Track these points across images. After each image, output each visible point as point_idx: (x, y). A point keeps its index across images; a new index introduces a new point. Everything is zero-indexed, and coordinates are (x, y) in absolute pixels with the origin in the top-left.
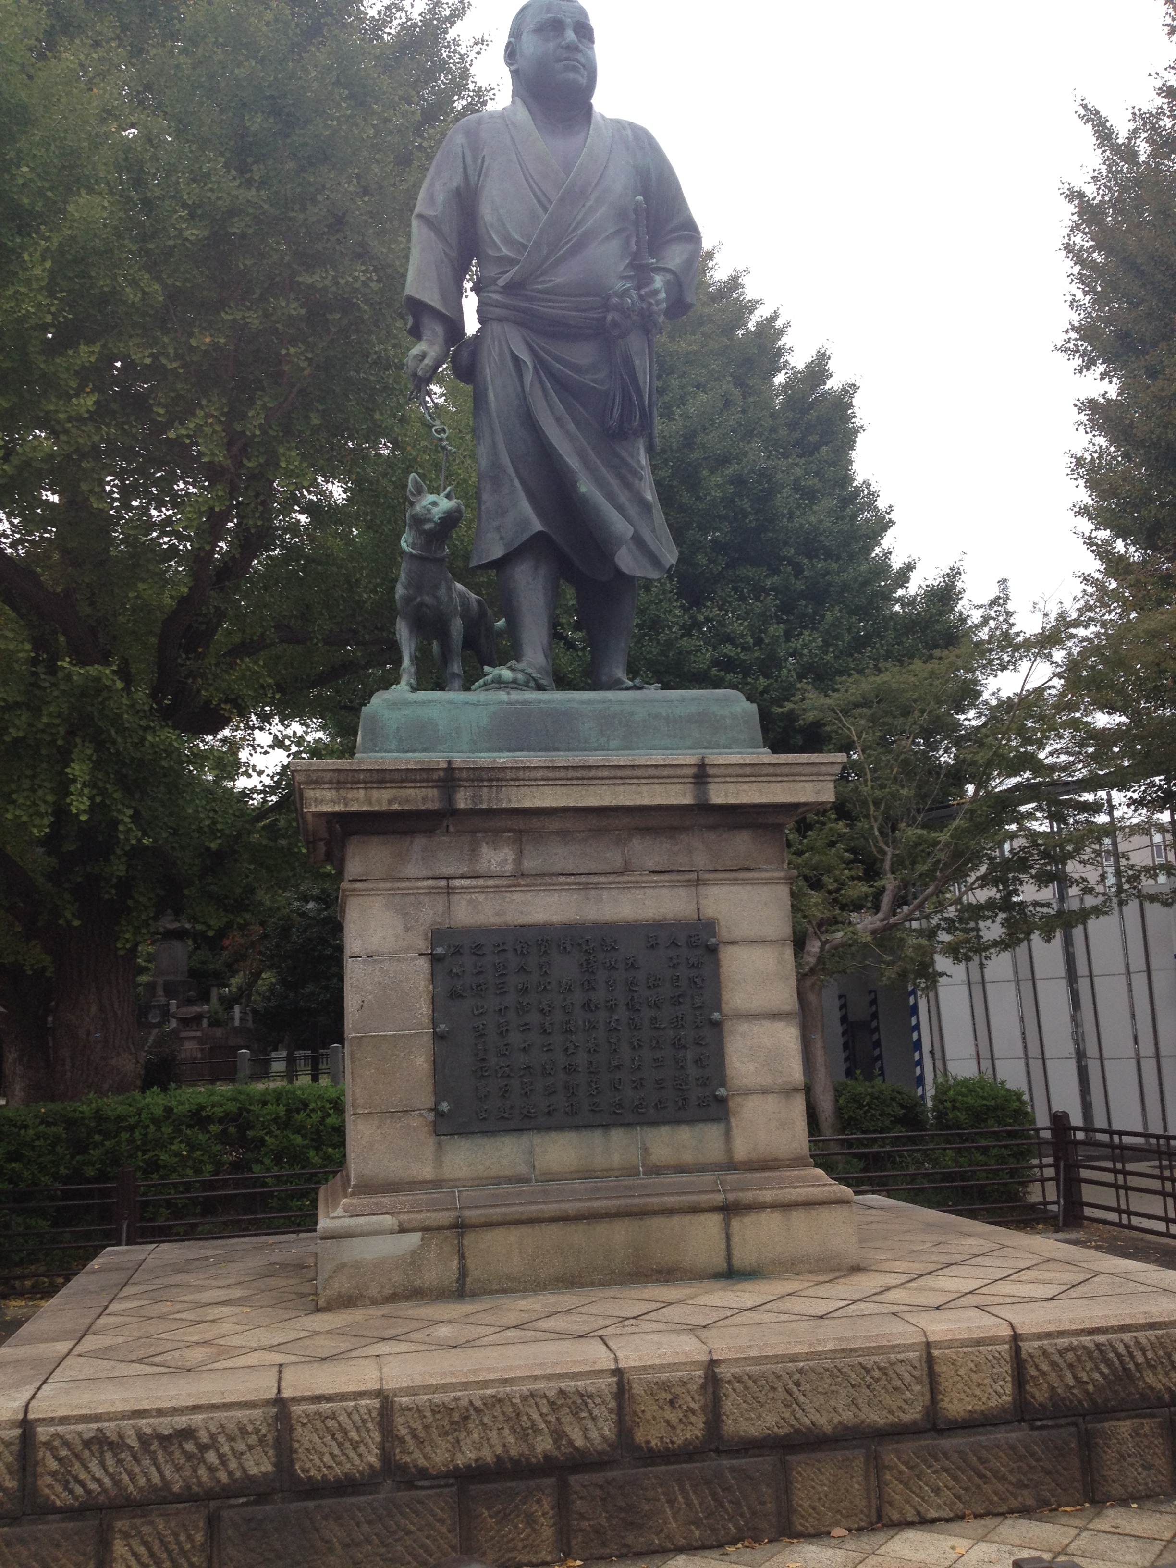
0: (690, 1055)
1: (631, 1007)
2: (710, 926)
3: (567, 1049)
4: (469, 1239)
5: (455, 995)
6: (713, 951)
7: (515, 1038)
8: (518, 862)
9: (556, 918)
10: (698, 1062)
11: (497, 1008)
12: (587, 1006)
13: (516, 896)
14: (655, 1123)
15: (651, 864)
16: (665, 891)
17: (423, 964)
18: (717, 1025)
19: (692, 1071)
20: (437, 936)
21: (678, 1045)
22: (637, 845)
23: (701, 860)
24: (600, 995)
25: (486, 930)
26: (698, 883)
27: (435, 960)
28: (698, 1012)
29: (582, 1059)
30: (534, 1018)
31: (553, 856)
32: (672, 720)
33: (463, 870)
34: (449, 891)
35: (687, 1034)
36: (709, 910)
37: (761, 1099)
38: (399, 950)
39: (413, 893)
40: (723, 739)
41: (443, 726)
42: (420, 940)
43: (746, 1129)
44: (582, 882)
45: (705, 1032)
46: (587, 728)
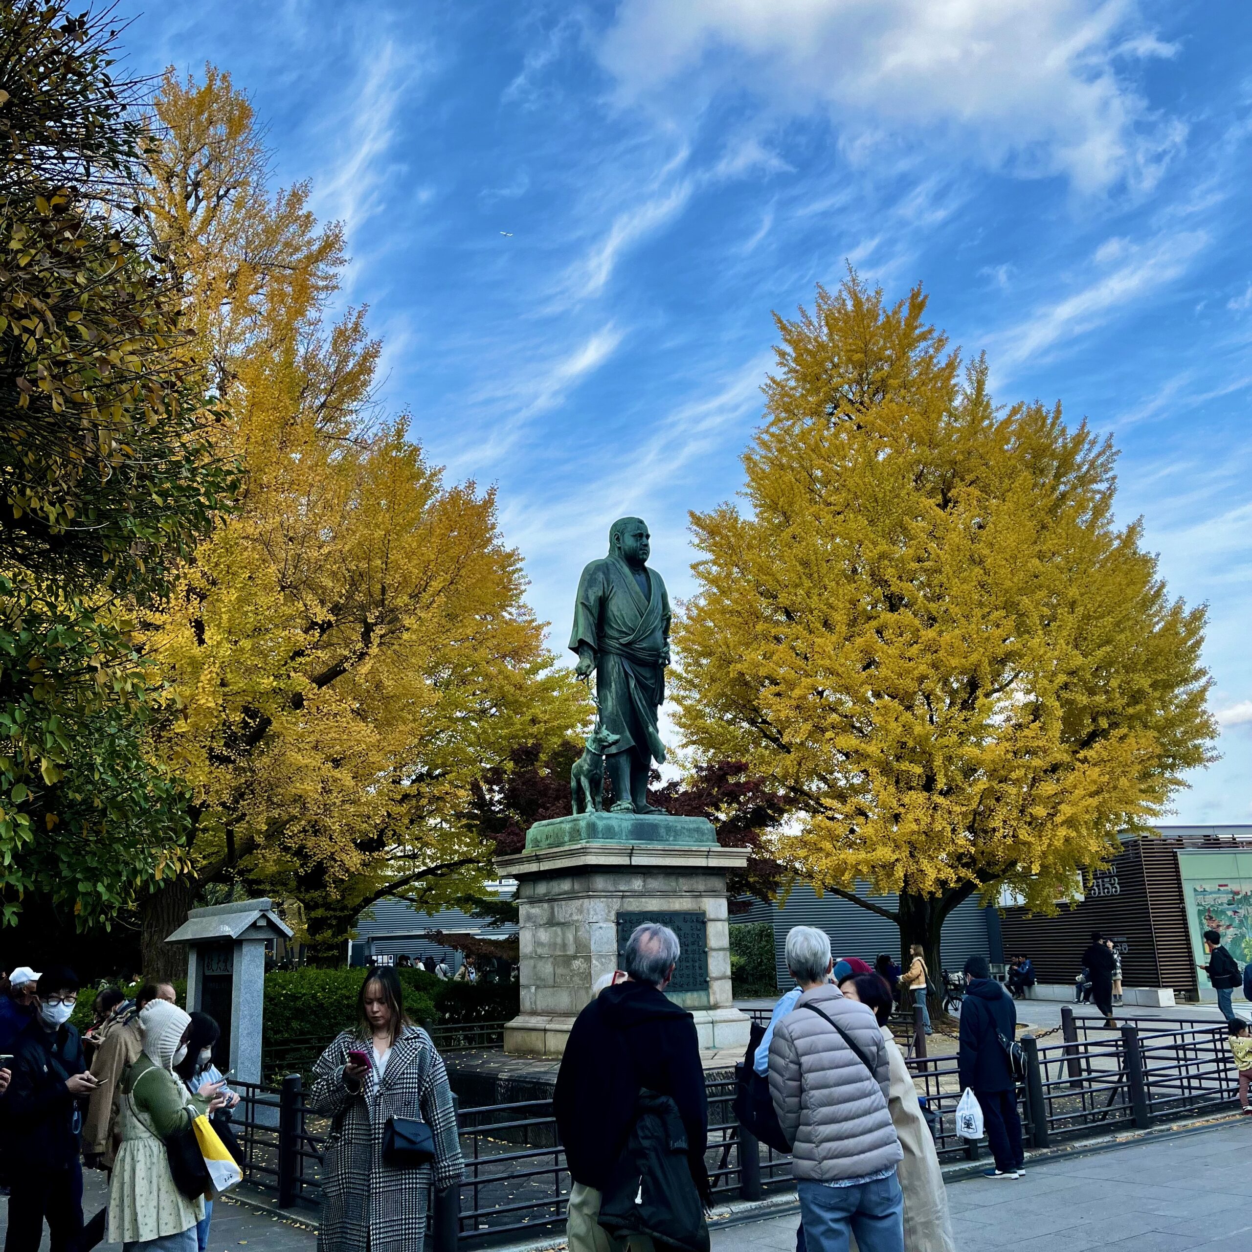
0: (697, 964)
2: (704, 914)
6: (704, 923)
8: (644, 886)
9: (655, 909)
10: (700, 968)
13: (643, 900)
14: (687, 991)
15: (685, 888)
16: (690, 899)
17: (614, 926)
18: (706, 953)
19: (698, 971)
20: (619, 915)
21: (694, 961)
22: (681, 881)
23: (701, 887)
25: (634, 914)
26: (700, 896)
27: (618, 924)
28: (700, 948)
31: (655, 884)
32: (689, 830)
33: (626, 889)
34: (623, 897)
35: (697, 956)
36: (703, 908)
37: (719, 982)
38: (606, 920)
39: (611, 897)
40: (705, 838)
41: (616, 829)
42: (613, 917)
43: (714, 994)
44: (664, 894)
45: (703, 955)
46: (662, 831)
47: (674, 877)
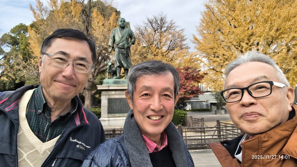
1: (124, 104)
4: (110, 121)
5: (109, 103)
7: (114, 107)
9: (118, 97)
11: (113, 104)
12: (120, 104)
13: (115, 96)
21: (127, 107)
24: (121, 103)
25: (112, 98)
27: (108, 100)
29: (119, 108)
31: (117, 92)
34: (109, 95)
38: (105, 100)
39: (107, 95)
42: (107, 99)
44: (119, 94)
46: (121, 82)
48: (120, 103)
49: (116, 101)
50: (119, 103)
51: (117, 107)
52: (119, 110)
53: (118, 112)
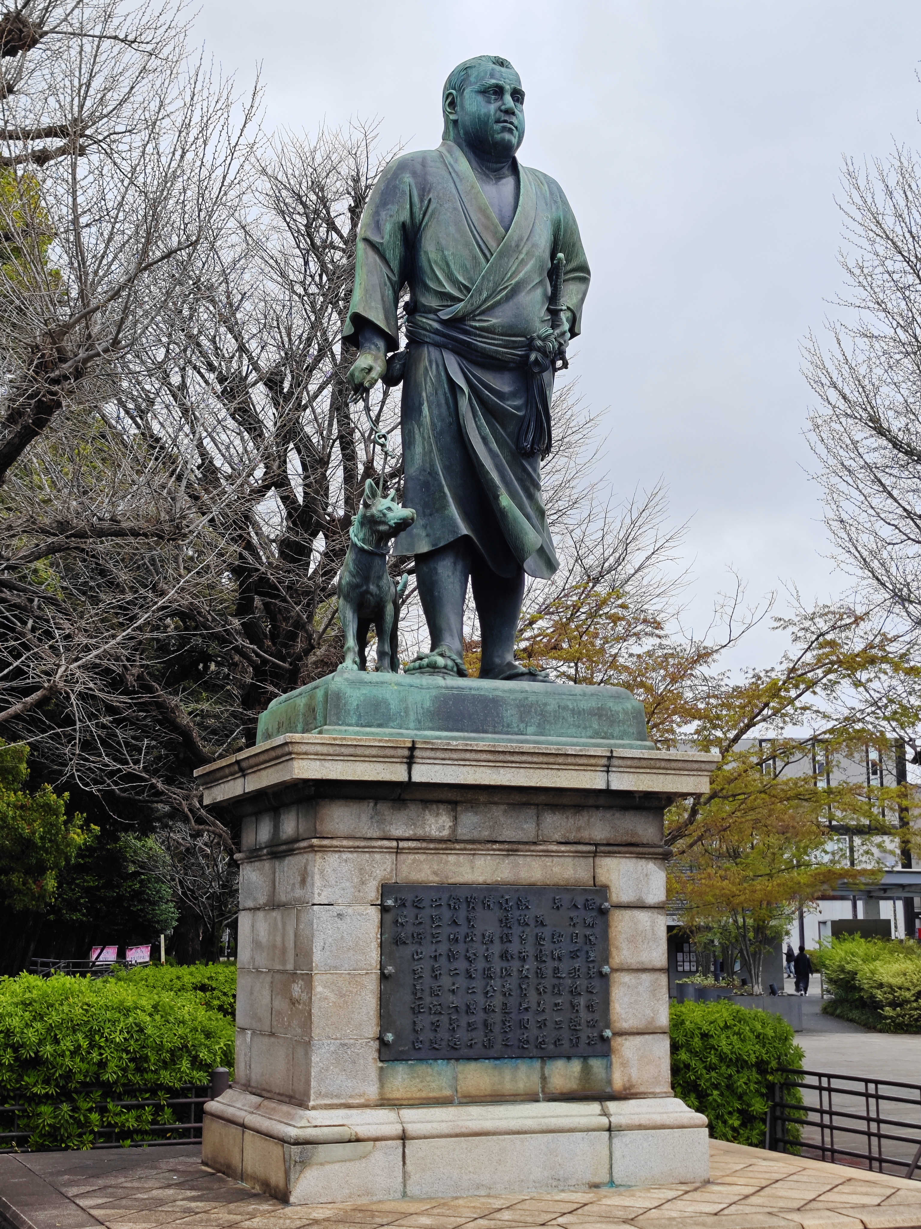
0: (582, 1001)
1: (539, 958)
2: (603, 892)
3: (487, 993)
4: (411, 1149)
5: (398, 942)
6: (603, 913)
7: (446, 981)
8: (454, 829)
9: (481, 879)
10: (590, 1008)
11: (433, 955)
12: (505, 956)
13: (451, 858)
15: (557, 837)
16: (569, 860)
17: (374, 914)
18: (604, 977)
19: (584, 1015)
20: (386, 889)
21: (574, 992)
22: (550, 820)
23: (600, 834)
24: (514, 948)
25: (426, 888)
26: (598, 854)
27: (384, 910)
28: (591, 965)
29: (497, 1001)
30: (461, 965)
31: (480, 824)
32: (577, 712)
33: (409, 833)
34: (398, 851)
35: (582, 983)
36: (602, 878)
37: (638, 1040)
38: (356, 901)
39: (370, 850)
40: (616, 731)
41: (394, 706)
42: (372, 892)
43: (624, 1065)
45: (596, 982)
46: (510, 714)
47: (531, 812)
48: (506, 939)
49: (462, 914)
50: (496, 949)
51: (478, 984)
52: (497, 1017)
53: (489, 1045)
